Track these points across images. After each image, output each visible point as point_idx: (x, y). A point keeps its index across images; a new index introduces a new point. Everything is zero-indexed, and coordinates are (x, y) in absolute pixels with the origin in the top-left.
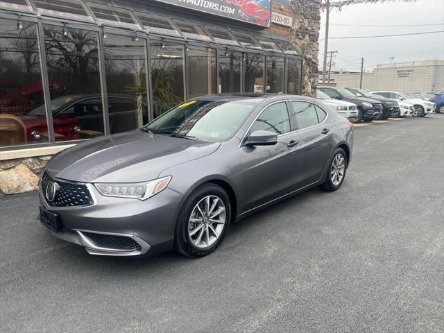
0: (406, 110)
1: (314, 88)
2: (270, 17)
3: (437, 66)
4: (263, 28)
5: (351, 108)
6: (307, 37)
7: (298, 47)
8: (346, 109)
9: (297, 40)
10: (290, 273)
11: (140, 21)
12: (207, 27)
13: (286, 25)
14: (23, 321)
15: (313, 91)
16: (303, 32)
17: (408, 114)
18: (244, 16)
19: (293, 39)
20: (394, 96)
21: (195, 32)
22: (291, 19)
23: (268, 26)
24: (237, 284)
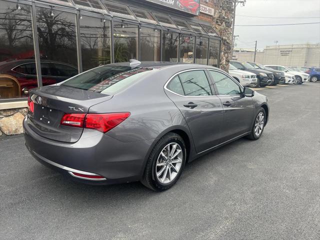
0: (290, 79)
1: (228, 61)
2: (199, 8)
3: (309, 48)
4: (193, 16)
5: (252, 76)
6: (224, 23)
7: (217, 31)
8: (248, 77)
9: (217, 26)
10: (231, 198)
11: (106, 7)
12: (154, 14)
13: (210, 14)
14: (34, 233)
15: (227, 63)
16: (221, 20)
17: (291, 82)
18: (180, 6)
19: (214, 25)
20: (280, 68)
21: (145, 17)
22: (213, 10)
23: (197, 14)
24: (193, 206)
